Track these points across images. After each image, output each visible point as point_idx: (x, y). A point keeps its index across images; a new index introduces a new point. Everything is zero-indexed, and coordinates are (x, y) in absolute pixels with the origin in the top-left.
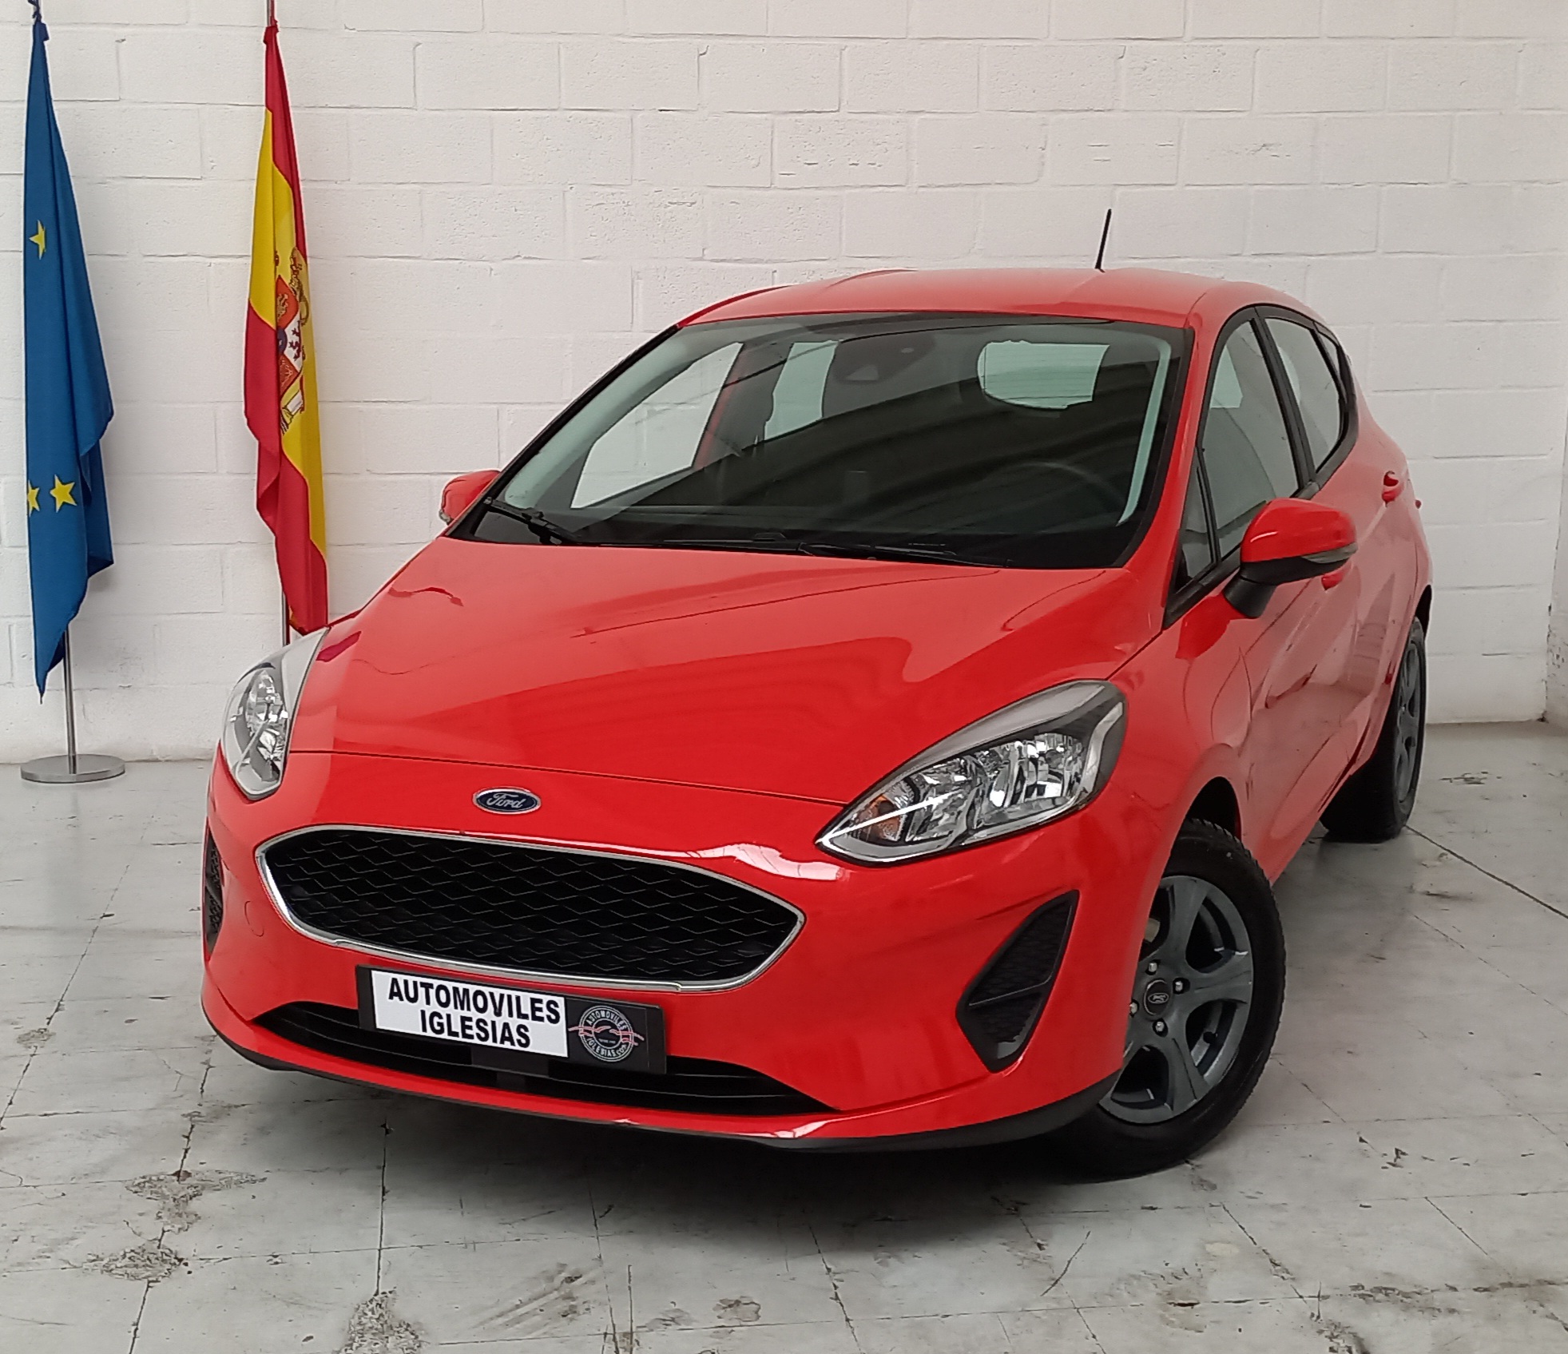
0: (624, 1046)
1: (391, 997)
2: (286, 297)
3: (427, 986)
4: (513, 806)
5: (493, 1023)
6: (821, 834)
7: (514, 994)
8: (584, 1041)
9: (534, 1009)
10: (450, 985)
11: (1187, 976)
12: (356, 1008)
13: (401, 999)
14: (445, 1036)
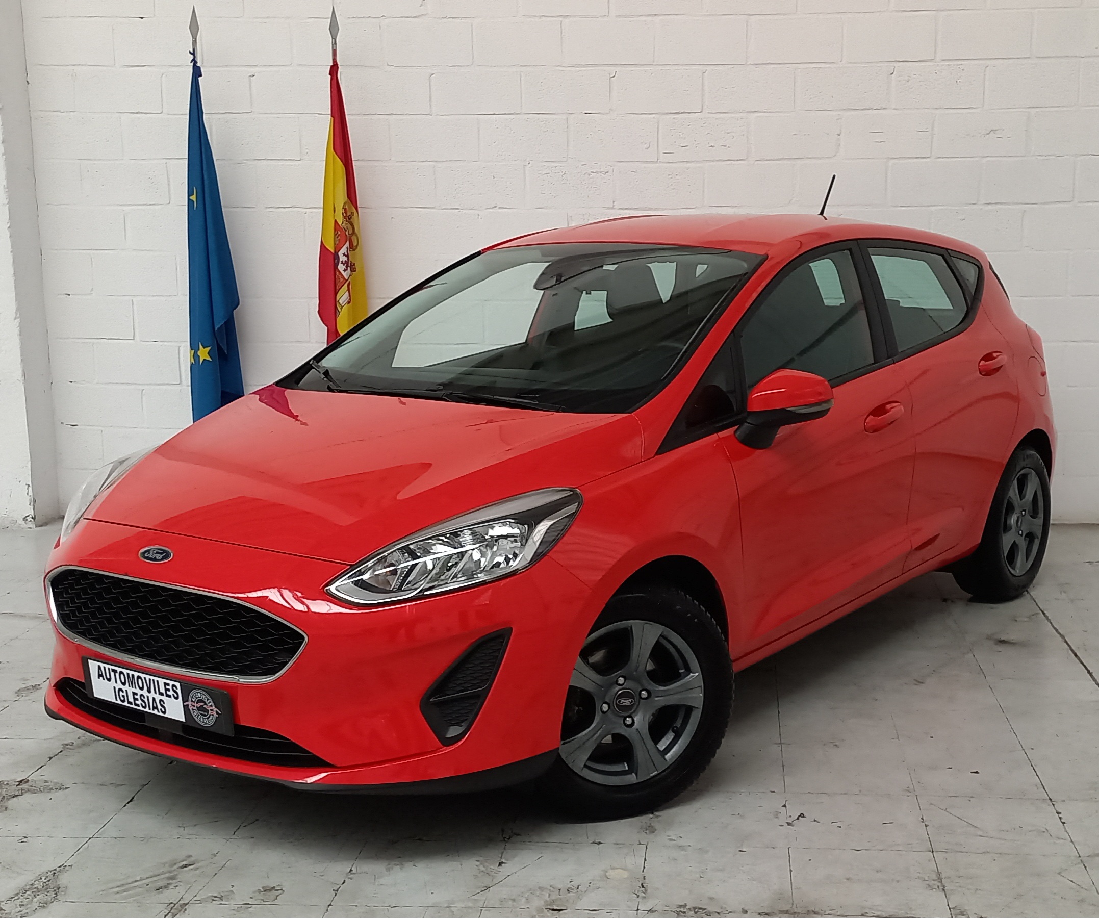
0: (211, 716)
1: (99, 678)
3: (115, 671)
4: (157, 558)
5: (148, 697)
6: (328, 585)
7: (156, 679)
8: (192, 711)
9: (167, 690)
10: (125, 671)
11: (649, 688)
12: (83, 681)
13: (104, 679)
14: (126, 704)
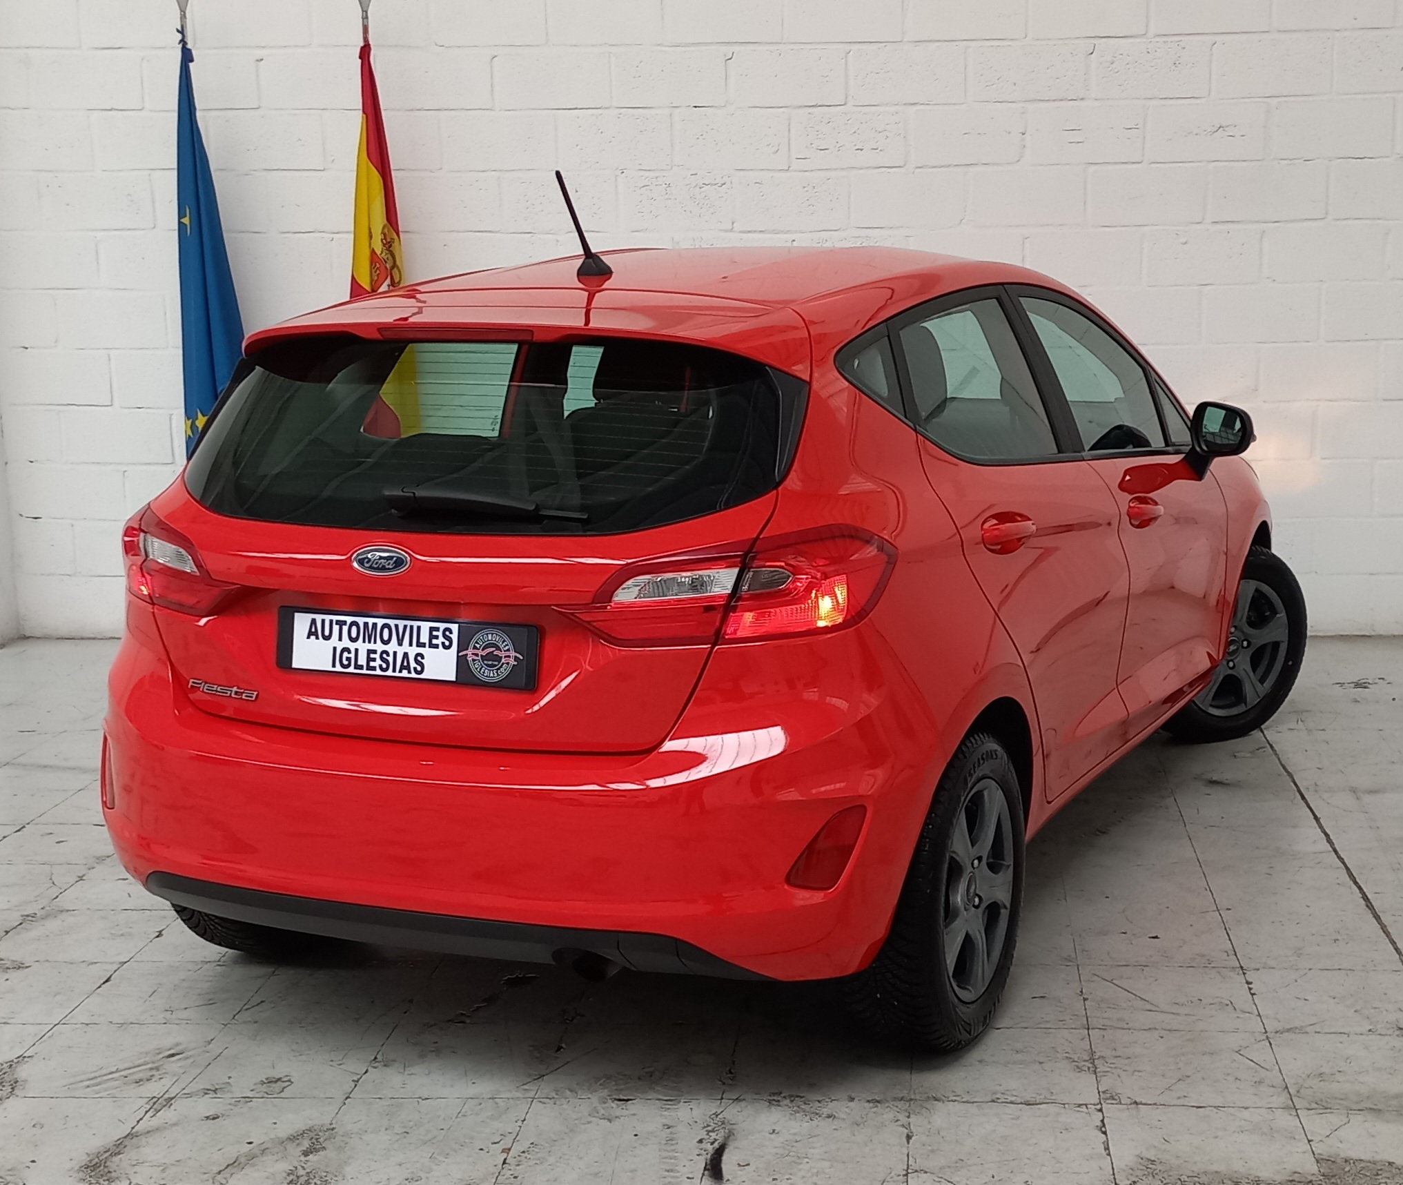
2: (378, 265)
